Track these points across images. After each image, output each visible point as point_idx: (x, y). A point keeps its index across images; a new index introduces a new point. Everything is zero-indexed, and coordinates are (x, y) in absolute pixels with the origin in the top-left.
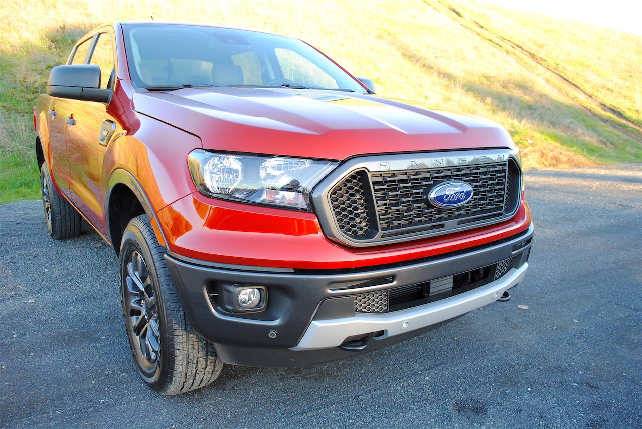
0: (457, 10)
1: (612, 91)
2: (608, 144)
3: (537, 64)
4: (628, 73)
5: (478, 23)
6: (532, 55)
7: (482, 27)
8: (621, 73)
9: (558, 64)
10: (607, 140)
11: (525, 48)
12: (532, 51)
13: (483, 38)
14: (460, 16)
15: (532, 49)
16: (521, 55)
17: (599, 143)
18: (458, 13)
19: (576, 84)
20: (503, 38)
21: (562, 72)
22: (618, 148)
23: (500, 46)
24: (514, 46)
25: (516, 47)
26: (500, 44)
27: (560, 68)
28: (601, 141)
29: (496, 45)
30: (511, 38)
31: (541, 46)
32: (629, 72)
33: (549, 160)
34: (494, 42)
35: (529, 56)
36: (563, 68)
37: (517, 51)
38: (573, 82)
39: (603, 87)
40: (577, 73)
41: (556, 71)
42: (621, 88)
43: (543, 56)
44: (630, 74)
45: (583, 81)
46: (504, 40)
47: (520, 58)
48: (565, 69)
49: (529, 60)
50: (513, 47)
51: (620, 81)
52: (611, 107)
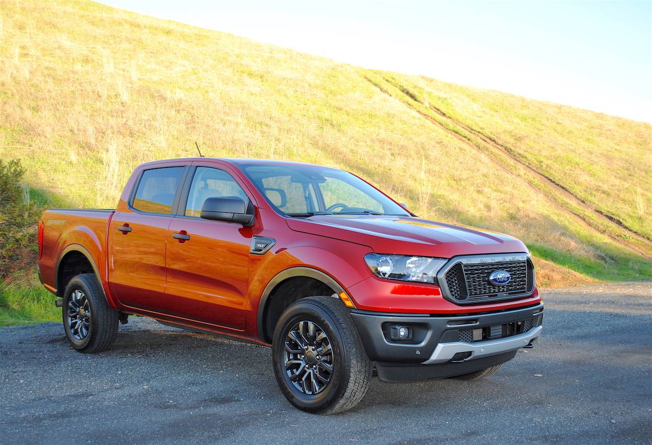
0: (411, 92)
1: (608, 195)
2: (608, 259)
3: (516, 162)
4: (626, 172)
5: (438, 110)
6: (509, 151)
7: (444, 114)
8: (619, 172)
9: (541, 162)
10: (606, 255)
11: (500, 142)
12: (509, 146)
13: (447, 129)
14: (416, 100)
15: (508, 143)
16: (495, 151)
17: (597, 259)
18: (412, 96)
19: (564, 186)
20: (472, 130)
21: (547, 172)
22: (619, 264)
23: (469, 140)
24: (486, 139)
25: (488, 140)
26: (468, 137)
27: (544, 166)
28: (599, 256)
29: (463, 139)
30: (481, 129)
31: (519, 139)
32: (627, 170)
33: (541, 279)
34: (460, 135)
35: (506, 151)
36: (547, 166)
37: (490, 146)
38: (561, 184)
39: (597, 190)
40: (565, 173)
41: (539, 171)
42: (618, 190)
43: (521, 152)
44: (629, 172)
45: (573, 182)
46: (473, 132)
47: (494, 155)
48: (550, 168)
49: (504, 156)
50: (485, 141)
51: (617, 182)
52: (608, 214)
